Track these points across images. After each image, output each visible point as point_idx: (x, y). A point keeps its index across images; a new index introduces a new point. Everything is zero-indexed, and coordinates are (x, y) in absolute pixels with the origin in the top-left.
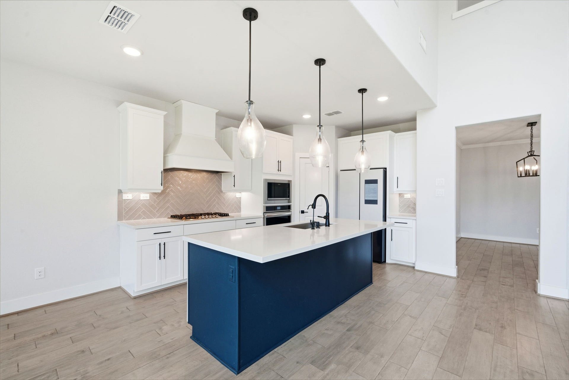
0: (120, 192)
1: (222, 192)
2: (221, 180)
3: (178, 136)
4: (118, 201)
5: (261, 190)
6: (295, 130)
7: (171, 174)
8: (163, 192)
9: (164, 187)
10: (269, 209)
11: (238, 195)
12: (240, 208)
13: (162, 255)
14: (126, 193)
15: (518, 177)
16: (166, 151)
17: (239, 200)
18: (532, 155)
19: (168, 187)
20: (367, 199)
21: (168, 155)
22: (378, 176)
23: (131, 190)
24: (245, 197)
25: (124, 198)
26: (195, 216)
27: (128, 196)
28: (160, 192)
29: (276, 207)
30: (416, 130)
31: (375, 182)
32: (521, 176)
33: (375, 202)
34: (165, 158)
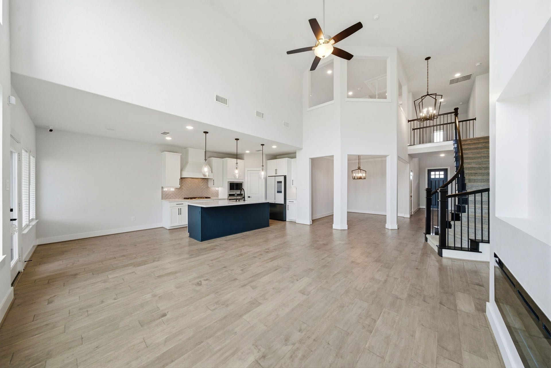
0: (162, 188)
1: (208, 187)
2: (208, 182)
3: (187, 163)
4: (162, 191)
5: (227, 187)
6: (245, 157)
7: (184, 179)
8: (180, 188)
9: (181, 185)
10: (230, 195)
11: (217, 189)
12: (218, 195)
13: (180, 213)
14: (165, 188)
15: (353, 179)
16: (182, 170)
17: (218, 191)
18: (359, 169)
19: (182, 186)
20: (278, 190)
21: (183, 172)
22: (282, 179)
23: (167, 187)
24: (220, 189)
25: (164, 190)
26: (195, 198)
27: (165, 189)
28: (179, 187)
29: (234, 194)
30: (296, 158)
31: (281, 182)
32: (355, 179)
33: (280, 192)
34: (181, 173)
